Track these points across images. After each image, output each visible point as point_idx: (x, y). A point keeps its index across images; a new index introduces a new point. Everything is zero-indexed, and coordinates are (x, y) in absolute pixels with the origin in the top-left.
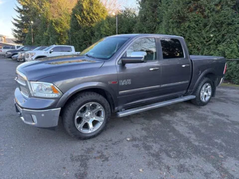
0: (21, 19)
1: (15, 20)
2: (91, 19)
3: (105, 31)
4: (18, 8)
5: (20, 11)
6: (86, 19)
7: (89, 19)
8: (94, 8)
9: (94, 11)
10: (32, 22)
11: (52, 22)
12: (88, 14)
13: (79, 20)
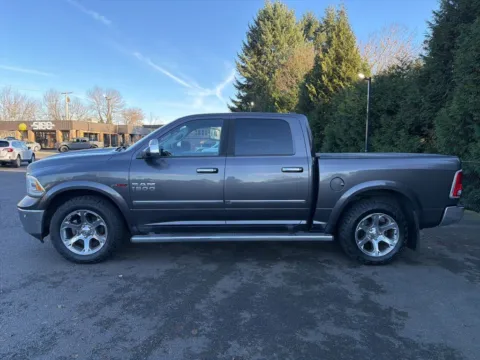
0: (239, 100)
1: (233, 101)
2: (335, 89)
3: (346, 111)
4: (239, 83)
5: (241, 87)
6: (326, 91)
7: (331, 89)
8: (344, 68)
9: (342, 74)
10: (252, 104)
11: (274, 100)
12: (331, 80)
13: (311, 93)
